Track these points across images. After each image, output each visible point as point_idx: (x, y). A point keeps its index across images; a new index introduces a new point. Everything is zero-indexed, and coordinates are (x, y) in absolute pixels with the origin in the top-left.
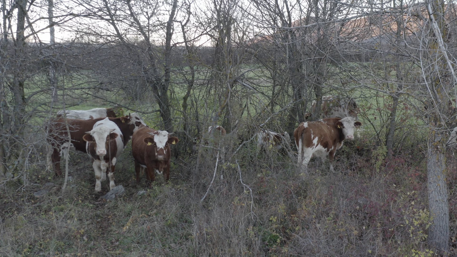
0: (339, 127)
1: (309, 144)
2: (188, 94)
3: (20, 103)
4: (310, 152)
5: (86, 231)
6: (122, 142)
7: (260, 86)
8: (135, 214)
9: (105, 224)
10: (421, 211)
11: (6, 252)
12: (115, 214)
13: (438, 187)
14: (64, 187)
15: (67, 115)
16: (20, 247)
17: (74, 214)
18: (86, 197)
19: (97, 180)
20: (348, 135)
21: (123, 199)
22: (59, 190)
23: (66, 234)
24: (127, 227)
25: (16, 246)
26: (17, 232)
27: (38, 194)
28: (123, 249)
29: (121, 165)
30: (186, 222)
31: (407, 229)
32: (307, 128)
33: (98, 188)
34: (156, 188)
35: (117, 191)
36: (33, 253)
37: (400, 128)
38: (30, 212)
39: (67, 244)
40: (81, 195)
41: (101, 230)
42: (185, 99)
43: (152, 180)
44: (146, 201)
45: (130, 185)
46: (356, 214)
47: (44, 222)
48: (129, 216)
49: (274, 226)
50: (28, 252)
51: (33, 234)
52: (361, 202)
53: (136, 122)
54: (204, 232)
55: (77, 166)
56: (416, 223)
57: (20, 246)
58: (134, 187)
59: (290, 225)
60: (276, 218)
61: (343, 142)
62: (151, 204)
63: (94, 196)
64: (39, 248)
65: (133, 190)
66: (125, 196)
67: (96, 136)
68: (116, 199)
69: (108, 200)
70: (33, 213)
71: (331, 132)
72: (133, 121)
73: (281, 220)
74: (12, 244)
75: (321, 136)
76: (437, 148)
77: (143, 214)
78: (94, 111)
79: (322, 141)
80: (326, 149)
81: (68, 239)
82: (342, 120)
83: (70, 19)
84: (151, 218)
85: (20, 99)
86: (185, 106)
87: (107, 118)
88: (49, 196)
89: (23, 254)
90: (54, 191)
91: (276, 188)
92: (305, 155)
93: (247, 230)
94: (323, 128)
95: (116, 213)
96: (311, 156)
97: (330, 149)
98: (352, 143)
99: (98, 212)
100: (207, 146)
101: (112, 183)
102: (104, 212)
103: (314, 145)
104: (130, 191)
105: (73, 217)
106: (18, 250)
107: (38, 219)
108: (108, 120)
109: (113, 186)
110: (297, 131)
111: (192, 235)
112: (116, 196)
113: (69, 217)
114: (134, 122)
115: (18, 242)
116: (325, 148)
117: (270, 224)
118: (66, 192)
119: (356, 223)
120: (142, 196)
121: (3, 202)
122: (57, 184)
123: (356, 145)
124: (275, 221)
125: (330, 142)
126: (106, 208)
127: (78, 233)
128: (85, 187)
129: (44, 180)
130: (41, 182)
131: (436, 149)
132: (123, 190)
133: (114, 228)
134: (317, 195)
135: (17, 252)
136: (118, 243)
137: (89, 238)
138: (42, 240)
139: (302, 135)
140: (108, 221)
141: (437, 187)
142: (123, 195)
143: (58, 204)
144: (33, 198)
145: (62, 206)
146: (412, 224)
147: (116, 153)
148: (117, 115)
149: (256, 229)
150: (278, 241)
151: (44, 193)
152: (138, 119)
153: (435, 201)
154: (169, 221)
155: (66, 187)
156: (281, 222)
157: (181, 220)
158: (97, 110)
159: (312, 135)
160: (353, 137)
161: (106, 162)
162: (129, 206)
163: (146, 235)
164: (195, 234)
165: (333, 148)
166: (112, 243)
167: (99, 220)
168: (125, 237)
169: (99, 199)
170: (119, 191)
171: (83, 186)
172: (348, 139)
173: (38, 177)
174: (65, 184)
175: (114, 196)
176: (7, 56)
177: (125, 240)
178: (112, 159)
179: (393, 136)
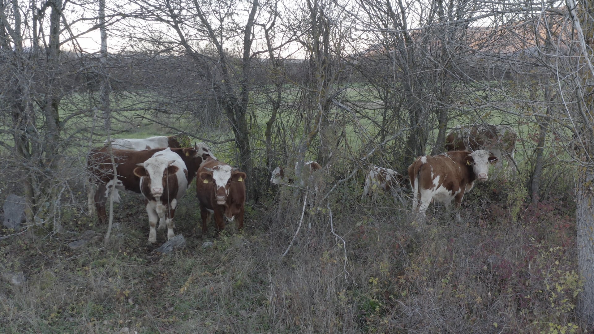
0: (469, 164)
1: (428, 184)
2: (273, 119)
3: (53, 128)
4: (428, 196)
5: (133, 293)
6: (186, 179)
7: (365, 109)
8: (198, 272)
9: (157, 284)
10: (568, 273)
11: (28, 316)
12: (170, 272)
13: (591, 241)
14: (107, 236)
15: (113, 143)
16: (46, 311)
17: (117, 271)
18: (136, 250)
19: (151, 227)
20: (480, 173)
21: (183, 252)
22: (101, 239)
23: (106, 295)
24: (186, 288)
25: (42, 309)
26: (43, 292)
27: (75, 244)
28: (178, 316)
29: (184, 210)
30: (261, 283)
31: (547, 296)
32: (425, 164)
33: (152, 238)
34: (225, 238)
35: (176, 242)
36: (62, 319)
37: (550, 165)
38: (63, 268)
39: (106, 308)
40: (130, 246)
41: (151, 291)
42: (269, 125)
43: (221, 228)
44: (211, 255)
45: (194, 235)
46: (482, 277)
47: (79, 279)
48: (189, 275)
49: (375, 290)
50: (57, 317)
51: (63, 295)
52: (491, 261)
53: (204, 154)
54: (283, 296)
55: (128, 211)
56: (559, 289)
57: (46, 309)
58: (199, 237)
59: (396, 290)
60: (377, 279)
61: (473, 183)
62: (218, 260)
63: (145, 248)
64: (70, 312)
65: (197, 242)
66: (185, 249)
67: (150, 170)
68: (173, 252)
69: (164, 254)
70: (66, 269)
71: (457, 170)
72: (200, 153)
73: (384, 283)
74: (36, 307)
75: (445, 174)
76: (589, 190)
77: (206, 272)
78: (152, 140)
79: (445, 181)
80: (451, 192)
81: (109, 302)
82: (473, 154)
83: (118, 20)
84: (216, 276)
85: (53, 122)
86: (268, 134)
87: (169, 148)
88: (88, 247)
89: (50, 319)
90: (94, 241)
91: (378, 240)
92: (423, 199)
93: (339, 295)
94: (447, 164)
95: (172, 270)
96: (430, 200)
97: (456, 192)
98: (488, 184)
99: (150, 269)
100: (291, 184)
101: (170, 232)
102: (157, 269)
103: (435, 185)
104: (193, 242)
105: (116, 274)
106: (43, 314)
107: (71, 276)
108: (170, 151)
109: (171, 236)
110: (413, 168)
111: (267, 300)
112: (174, 248)
113: (111, 274)
114: (202, 154)
115: (44, 305)
116: (449, 190)
117: (370, 287)
118: (111, 243)
119: (483, 287)
120: (208, 249)
121: (30, 254)
122: (100, 232)
123: (492, 188)
124: (376, 283)
125: (456, 182)
126: (160, 264)
127: (122, 294)
128: (136, 237)
129: (84, 226)
130: (80, 229)
131: (587, 191)
132: (183, 240)
133: (168, 289)
134: (432, 251)
135: (42, 318)
136: (172, 308)
137: (136, 301)
138: (74, 303)
139: (418, 173)
140: (162, 280)
141: (589, 241)
142: (183, 248)
143: (98, 258)
144: (68, 250)
145: (104, 260)
146: (554, 289)
147: (177, 194)
148: (181, 145)
149: (351, 293)
150: (377, 309)
151: (82, 244)
152: (207, 151)
153: (586, 260)
154: (239, 281)
155: (110, 237)
156: (385, 285)
157: (255, 280)
158: (155, 139)
159: (432, 173)
160: (487, 177)
161: (164, 204)
162: (189, 261)
163: (209, 299)
164: (271, 298)
165: (460, 190)
166: (165, 308)
167: (150, 278)
168: (182, 301)
169: (152, 253)
170: (178, 242)
171: (133, 235)
172: (481, 179)
173: (77, 223)
174: (109, 231)
175: (171, 249)
176: (33, 67)
177: (182, 305)
178: (171, 201)
179: (540, 176)
